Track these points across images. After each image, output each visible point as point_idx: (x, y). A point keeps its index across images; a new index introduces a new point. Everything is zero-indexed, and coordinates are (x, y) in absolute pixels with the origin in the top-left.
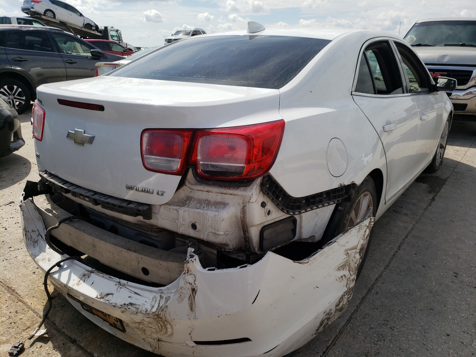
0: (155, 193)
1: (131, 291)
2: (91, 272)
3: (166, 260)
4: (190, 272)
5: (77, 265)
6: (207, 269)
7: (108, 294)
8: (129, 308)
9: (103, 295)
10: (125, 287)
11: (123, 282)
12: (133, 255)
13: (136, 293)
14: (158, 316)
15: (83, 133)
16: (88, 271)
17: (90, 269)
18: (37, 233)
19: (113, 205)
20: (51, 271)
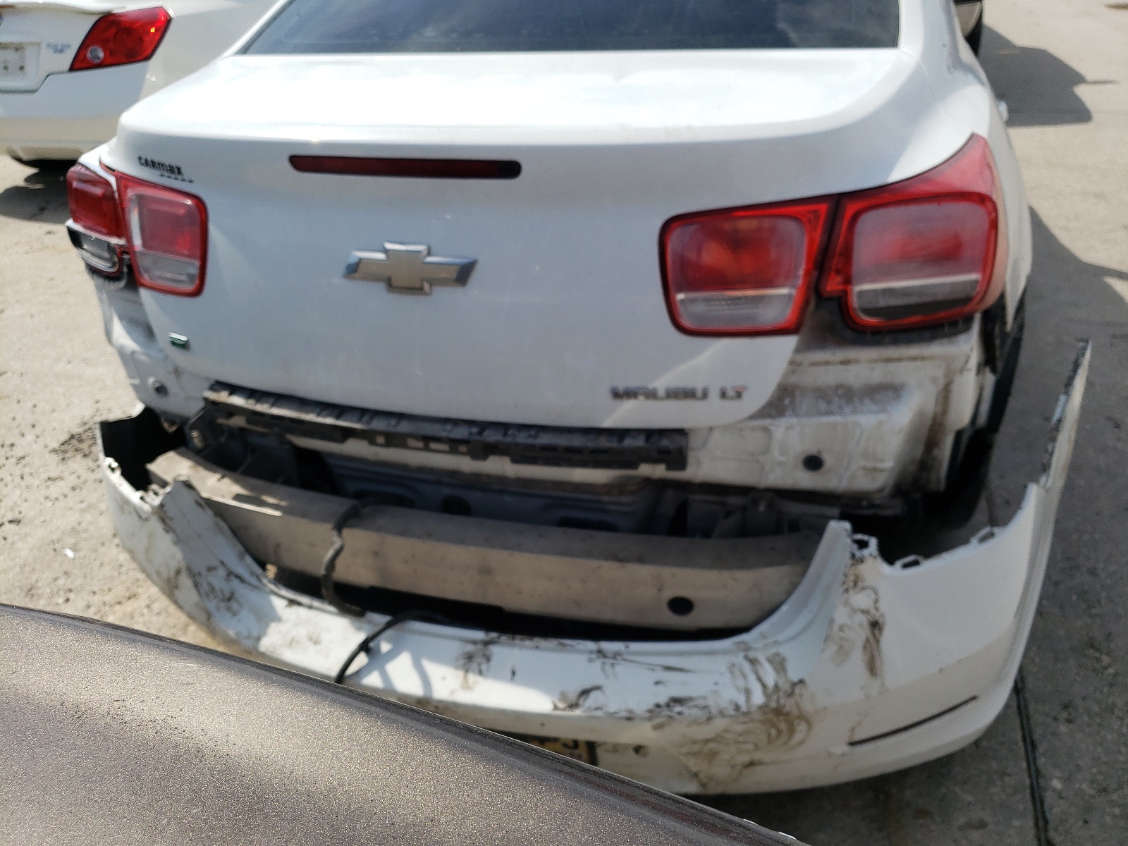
0: (714, 394)
1: (652, 668)
2: (487, 643)
3: (744, 565)
4: (860, 584)
5: (422, 633)
6: (899, 564)
7: (585, 693)
8: (680, 713)
9: (572, 697)
10: (625, 660)
11: (609, 646)
12: (644, 572)
13: (668, 668)
14: (778, 711)
15: (425, 253)
16: (474, 642)
17: (479, 635)
18: (222, 572)
19: (569, 450)
20: (351, 670)
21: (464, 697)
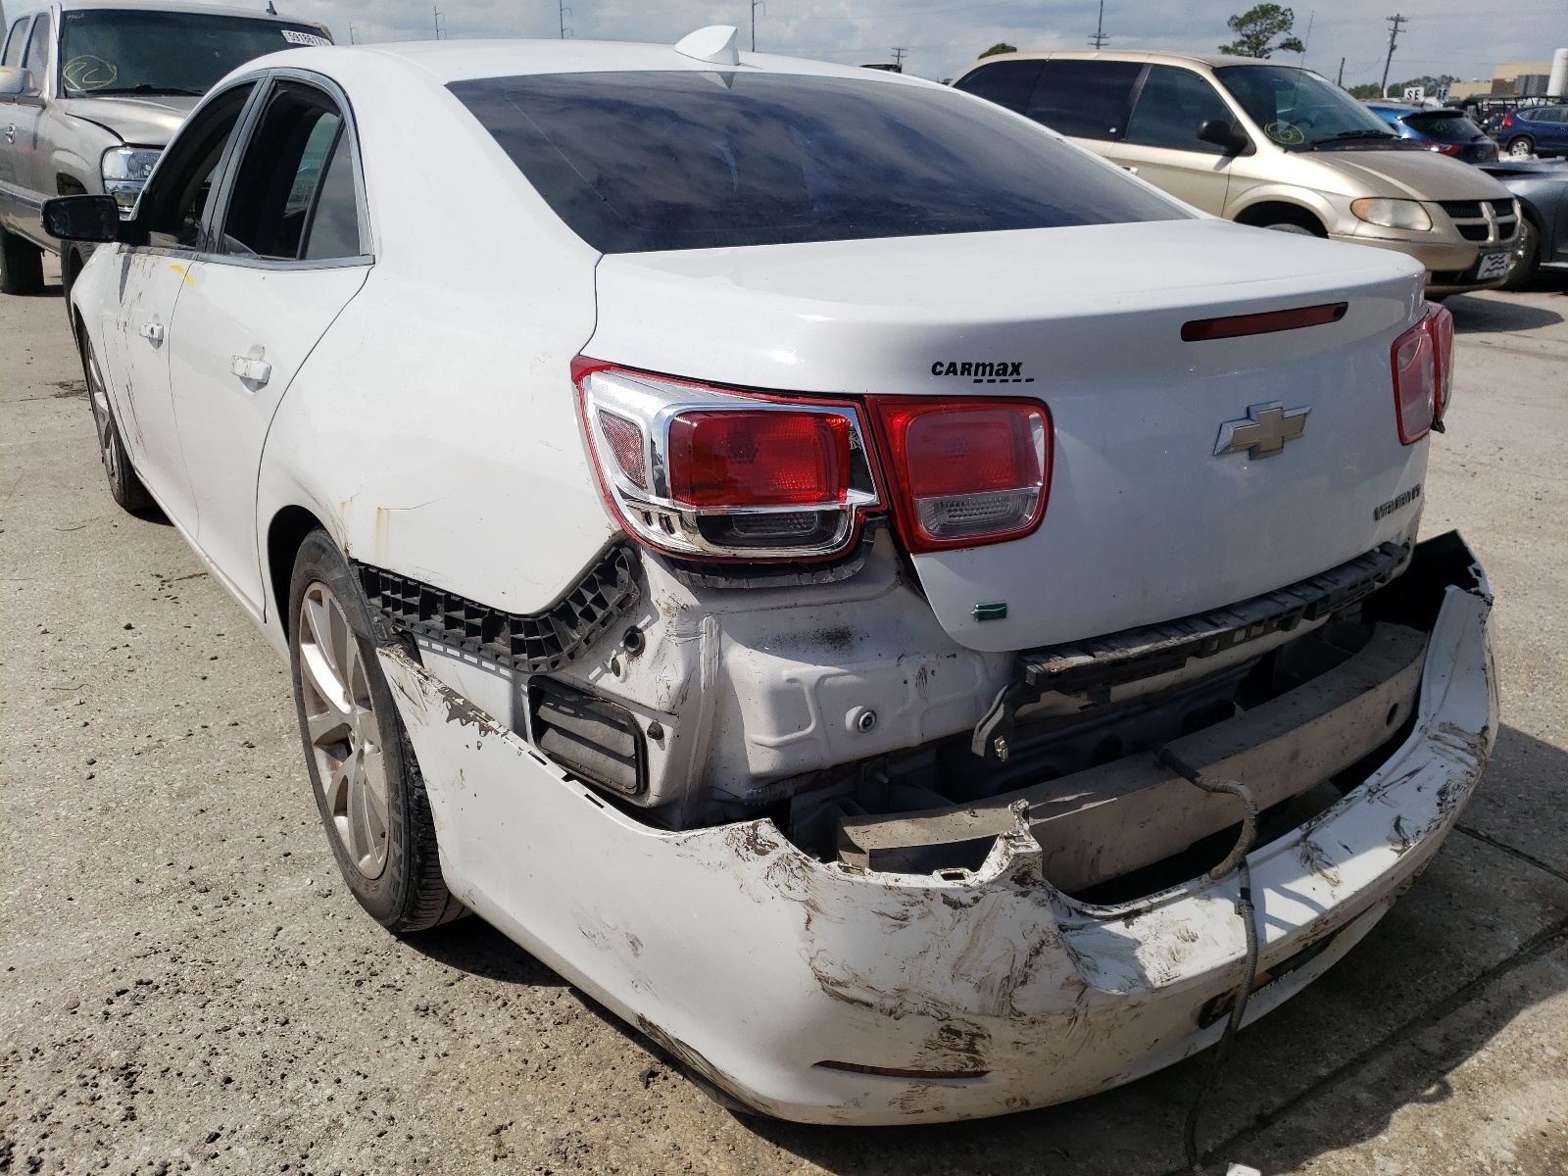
1: (1404, 780)
2: (1307, 836)
7: (1397, 827)
9: (1396, 836)
10: (1384, 787)
13: (1411, 774)
16: (1297, 844)
17: (1296, 834)
21: (1345, 892)
